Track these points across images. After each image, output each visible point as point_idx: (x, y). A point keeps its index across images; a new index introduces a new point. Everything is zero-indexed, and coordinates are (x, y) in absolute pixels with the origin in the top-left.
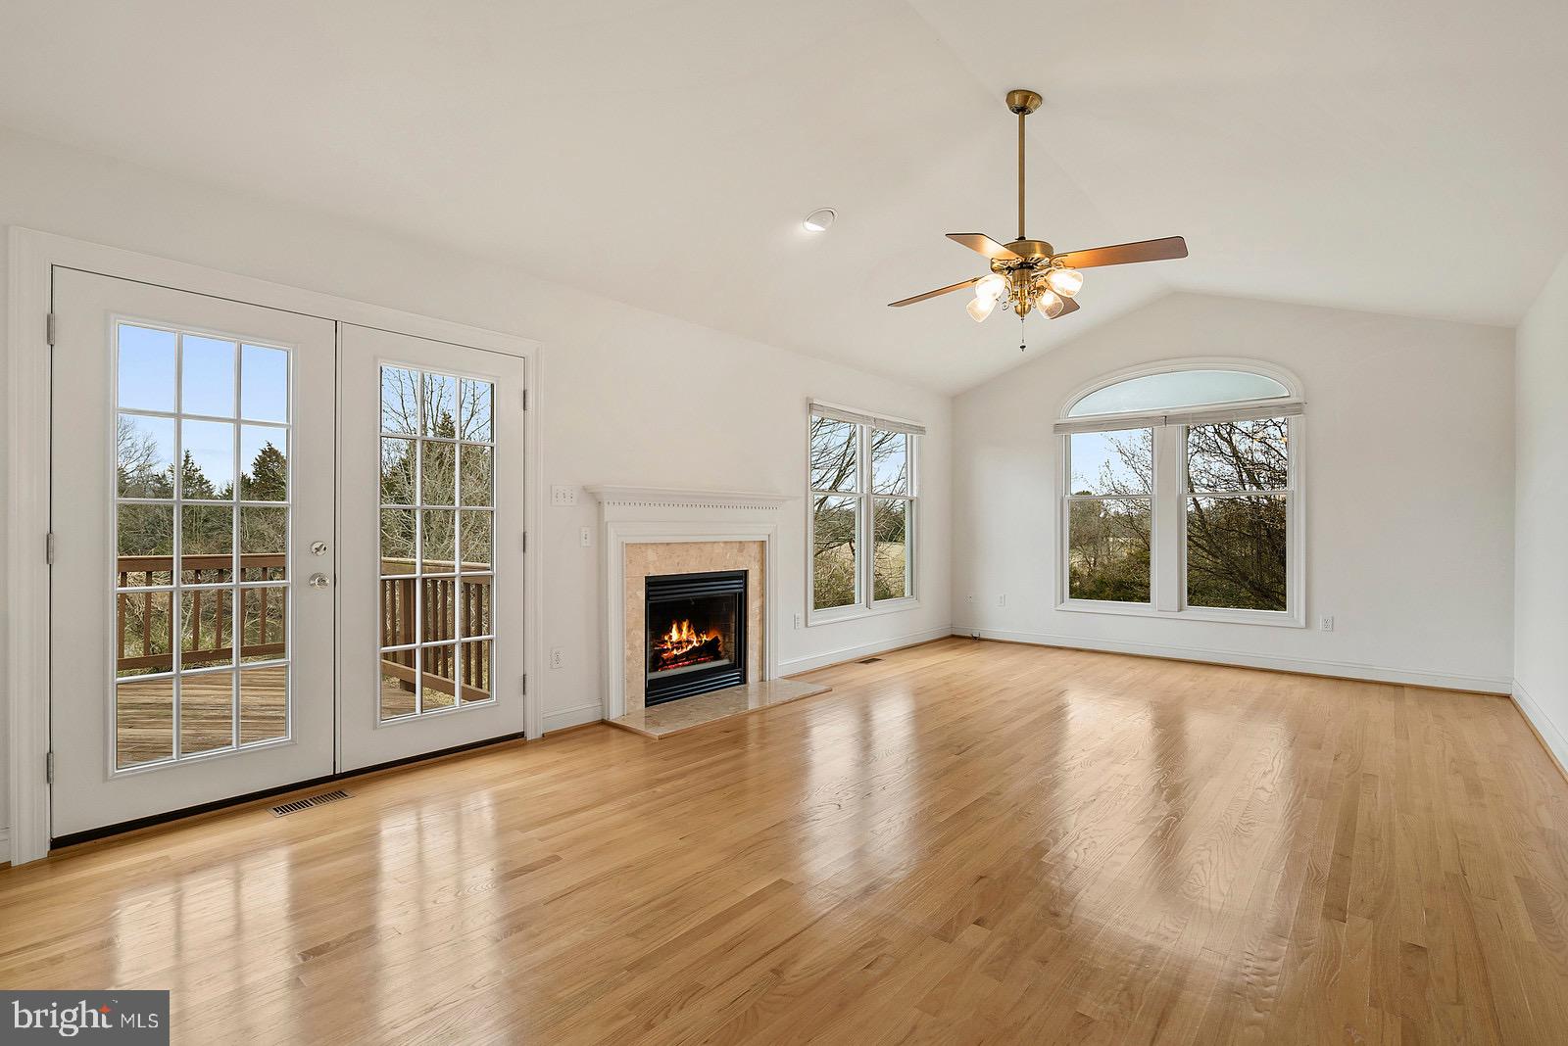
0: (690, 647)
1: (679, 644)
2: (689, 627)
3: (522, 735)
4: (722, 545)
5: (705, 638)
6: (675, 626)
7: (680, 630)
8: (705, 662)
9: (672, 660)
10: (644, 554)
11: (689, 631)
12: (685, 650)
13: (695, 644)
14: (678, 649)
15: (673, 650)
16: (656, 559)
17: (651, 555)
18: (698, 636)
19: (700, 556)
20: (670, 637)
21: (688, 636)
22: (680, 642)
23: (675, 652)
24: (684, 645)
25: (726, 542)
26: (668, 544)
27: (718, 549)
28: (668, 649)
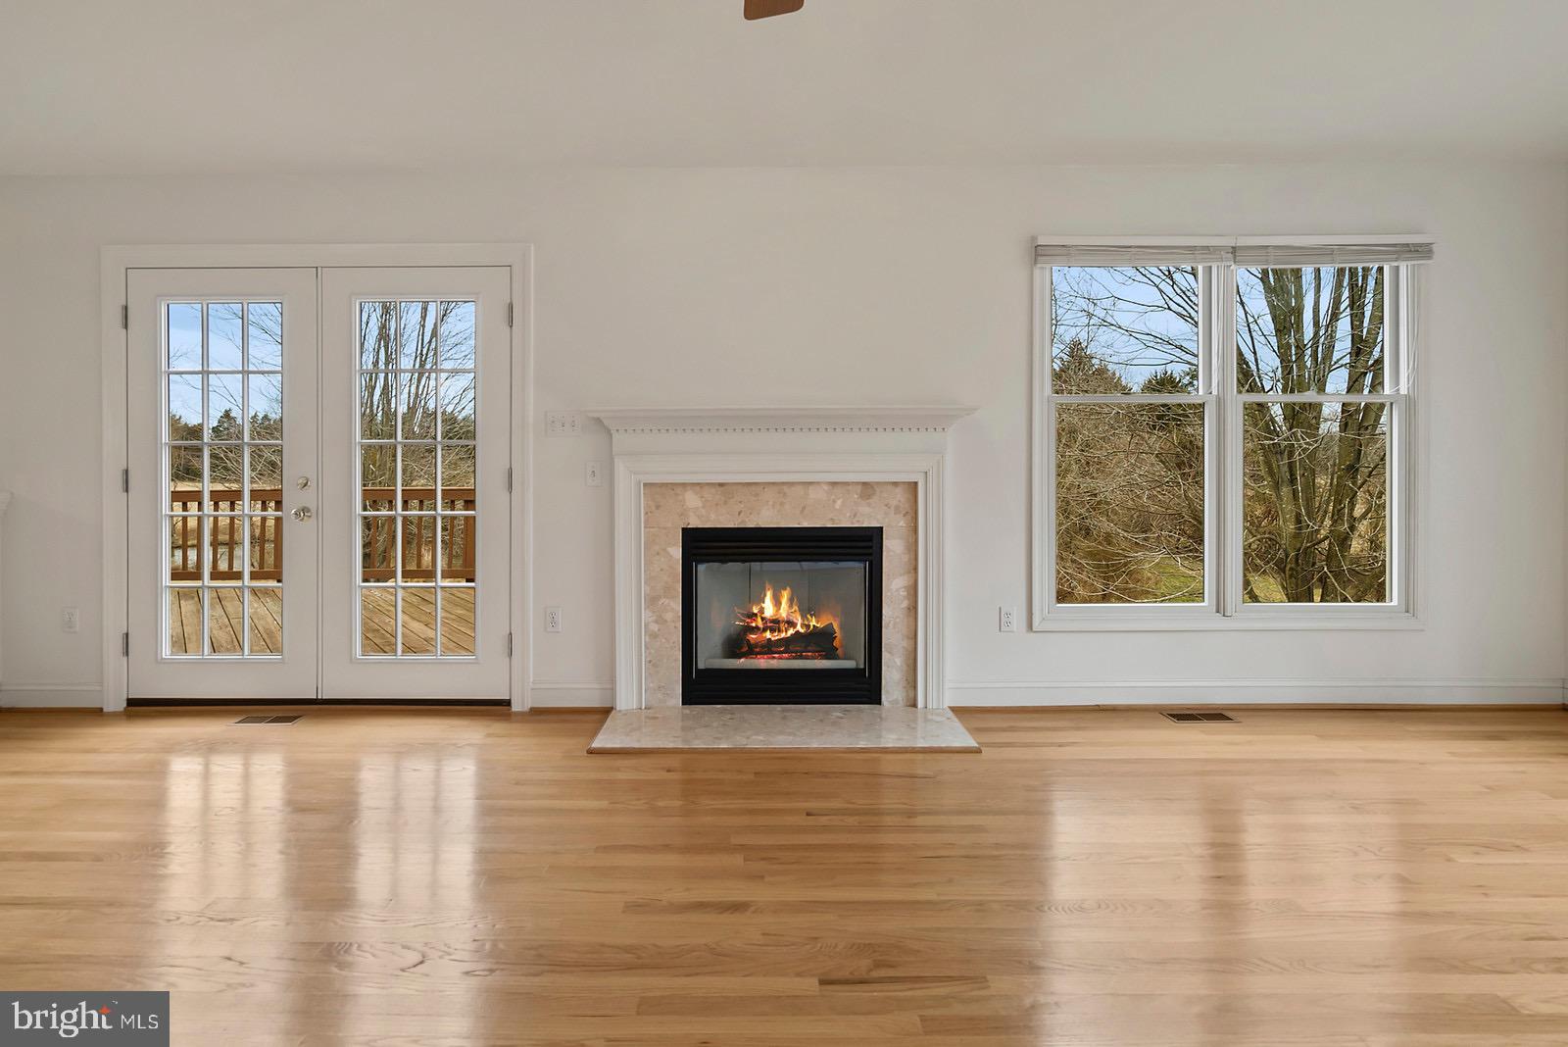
0: (791, 631)
1: (775, 624)
2: (791, 601)
3: (508, 703)
4: (826, 487)
5: (813, 623)
6: (769, 595)
7: (777, 603)
8: (813, 658)
9: (763, 647)
10: (680, 498)
11: (791, 606)
12: (783, 635)
13: (799, 628)
14: (773, 631)
15: (765, 630)
16: (700, 505)
17: (692, 500)
18: (804, 617)
19: (782, 504)
20: (762, 611)
21: (788, 615)
22: (776, 621)
23: (768, 635)
24: (783, 626)
25: (834, 484)
26: (721, 485)
27: (814, 494)
28: (757, 628)
